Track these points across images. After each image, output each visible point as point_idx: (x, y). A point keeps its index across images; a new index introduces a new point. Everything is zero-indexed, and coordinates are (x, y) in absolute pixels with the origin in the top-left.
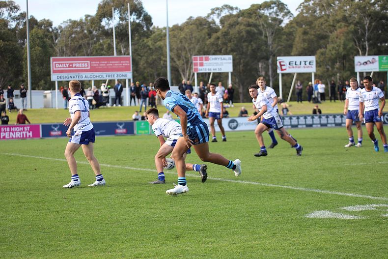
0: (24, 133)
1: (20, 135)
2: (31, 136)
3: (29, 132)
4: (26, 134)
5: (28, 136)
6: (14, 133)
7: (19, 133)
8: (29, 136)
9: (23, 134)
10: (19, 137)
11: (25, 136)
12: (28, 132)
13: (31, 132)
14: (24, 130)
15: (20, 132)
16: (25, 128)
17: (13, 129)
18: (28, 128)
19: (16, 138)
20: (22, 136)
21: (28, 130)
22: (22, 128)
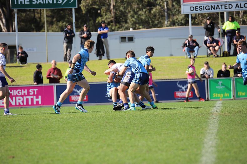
0: (30, 98)
1: (23, 102)
2: (40, 103)
3: (37, 97)
4: (32, 100)
5: (35, 103)
6: (14, 98)
7: (21, 98)
8: (37, 102)
9: (27, 100)
10: (22, 104)
11: (30, 103)
12: (35, 97)
13: (40, 97)
14: (28, 95)
15: (22, 96)
16: (31, 90)
17: (12, 92)
18: (36, 90)
19: (16, 105)
20: (25, 103)
21: (36, 93)
22: (26, 92)
